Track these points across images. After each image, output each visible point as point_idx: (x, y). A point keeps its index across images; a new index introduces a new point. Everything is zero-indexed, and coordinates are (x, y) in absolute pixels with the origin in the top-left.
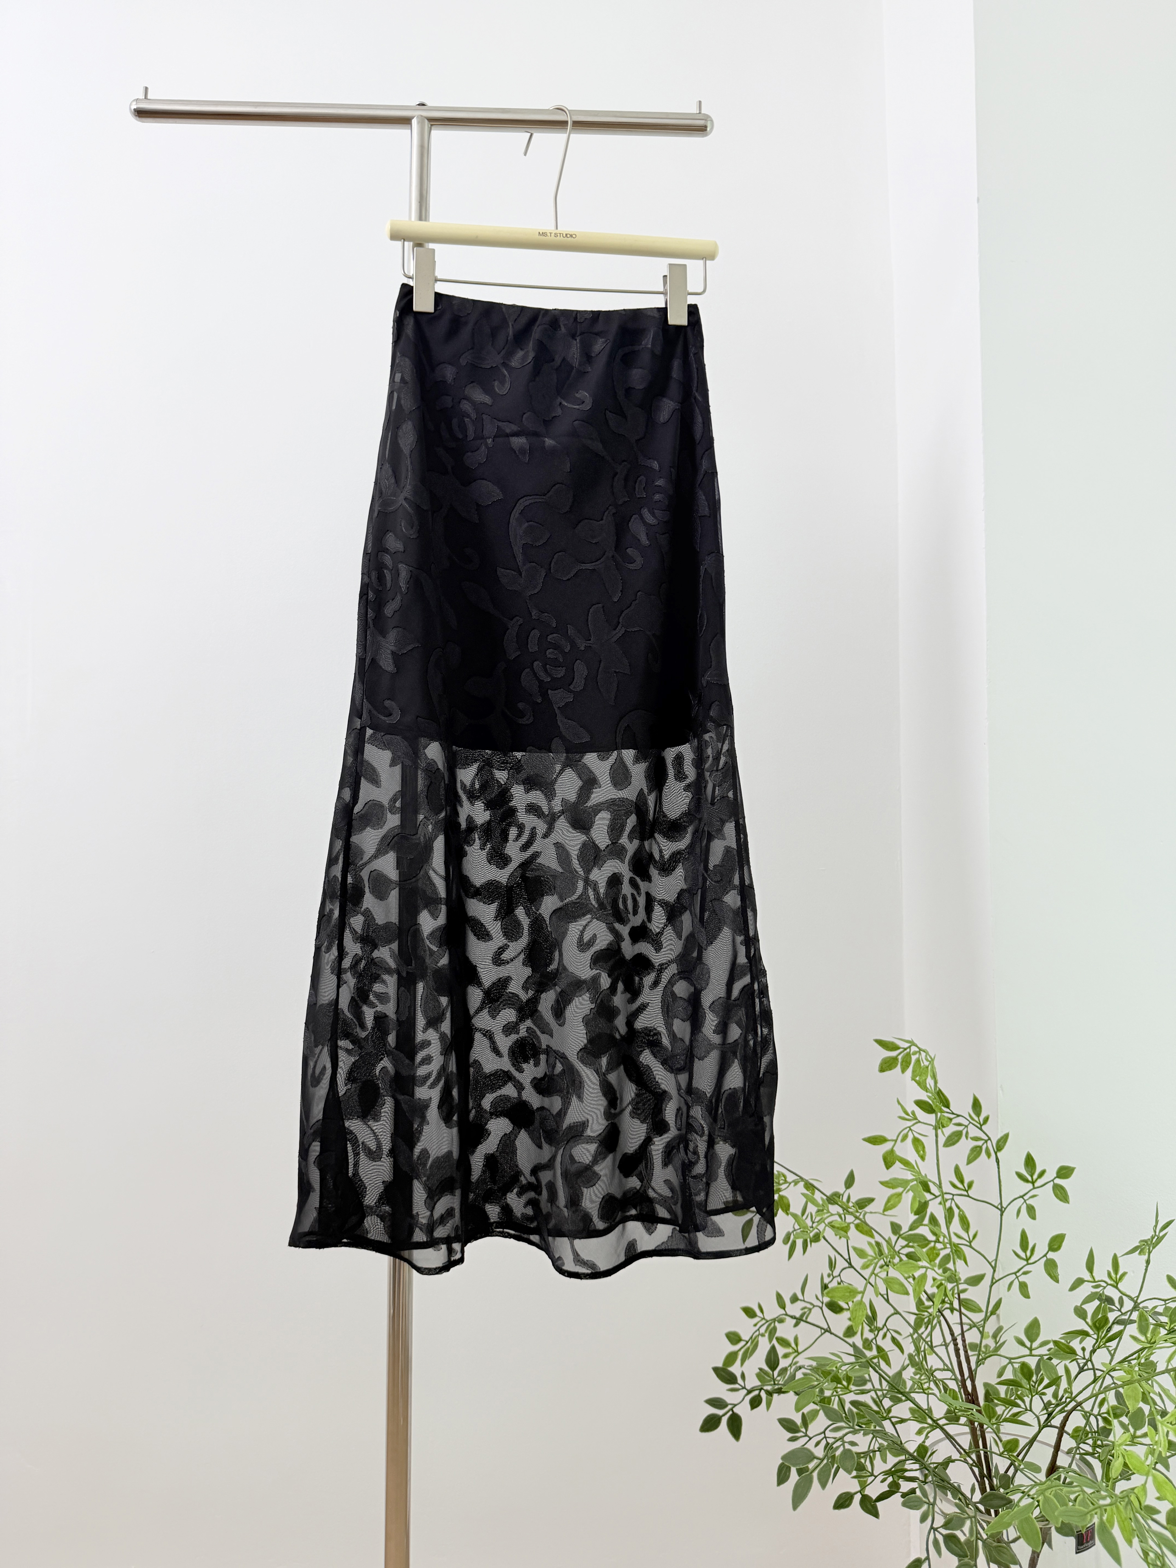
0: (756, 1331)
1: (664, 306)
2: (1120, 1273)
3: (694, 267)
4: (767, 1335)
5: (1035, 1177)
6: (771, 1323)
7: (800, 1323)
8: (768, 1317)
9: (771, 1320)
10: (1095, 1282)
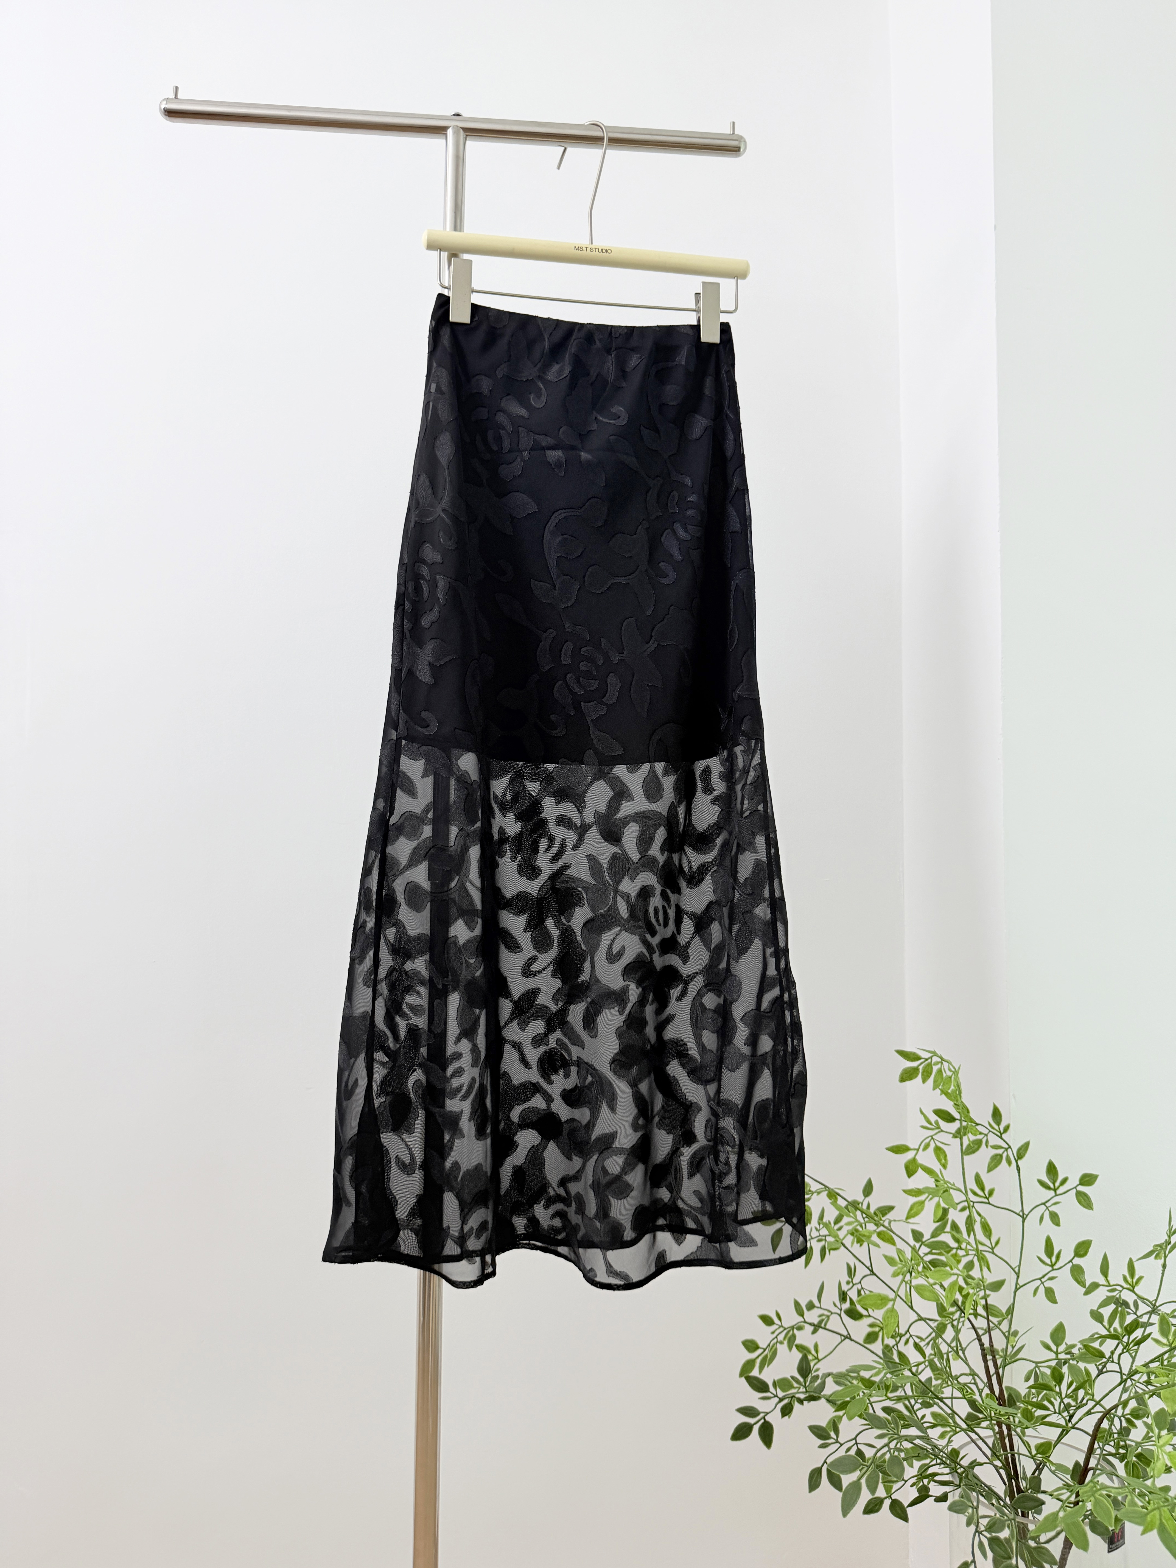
0: (773, 1339)
1: (695, 323)
2: (1136, 1277)
3: (726, 285)
4: (786, 1342)
5: (1057, 1184)
6: (790, 1331)
7: (818, 1330)
8: (786, 1325)
9: (790, 1327)
10: (1110, 1286)
